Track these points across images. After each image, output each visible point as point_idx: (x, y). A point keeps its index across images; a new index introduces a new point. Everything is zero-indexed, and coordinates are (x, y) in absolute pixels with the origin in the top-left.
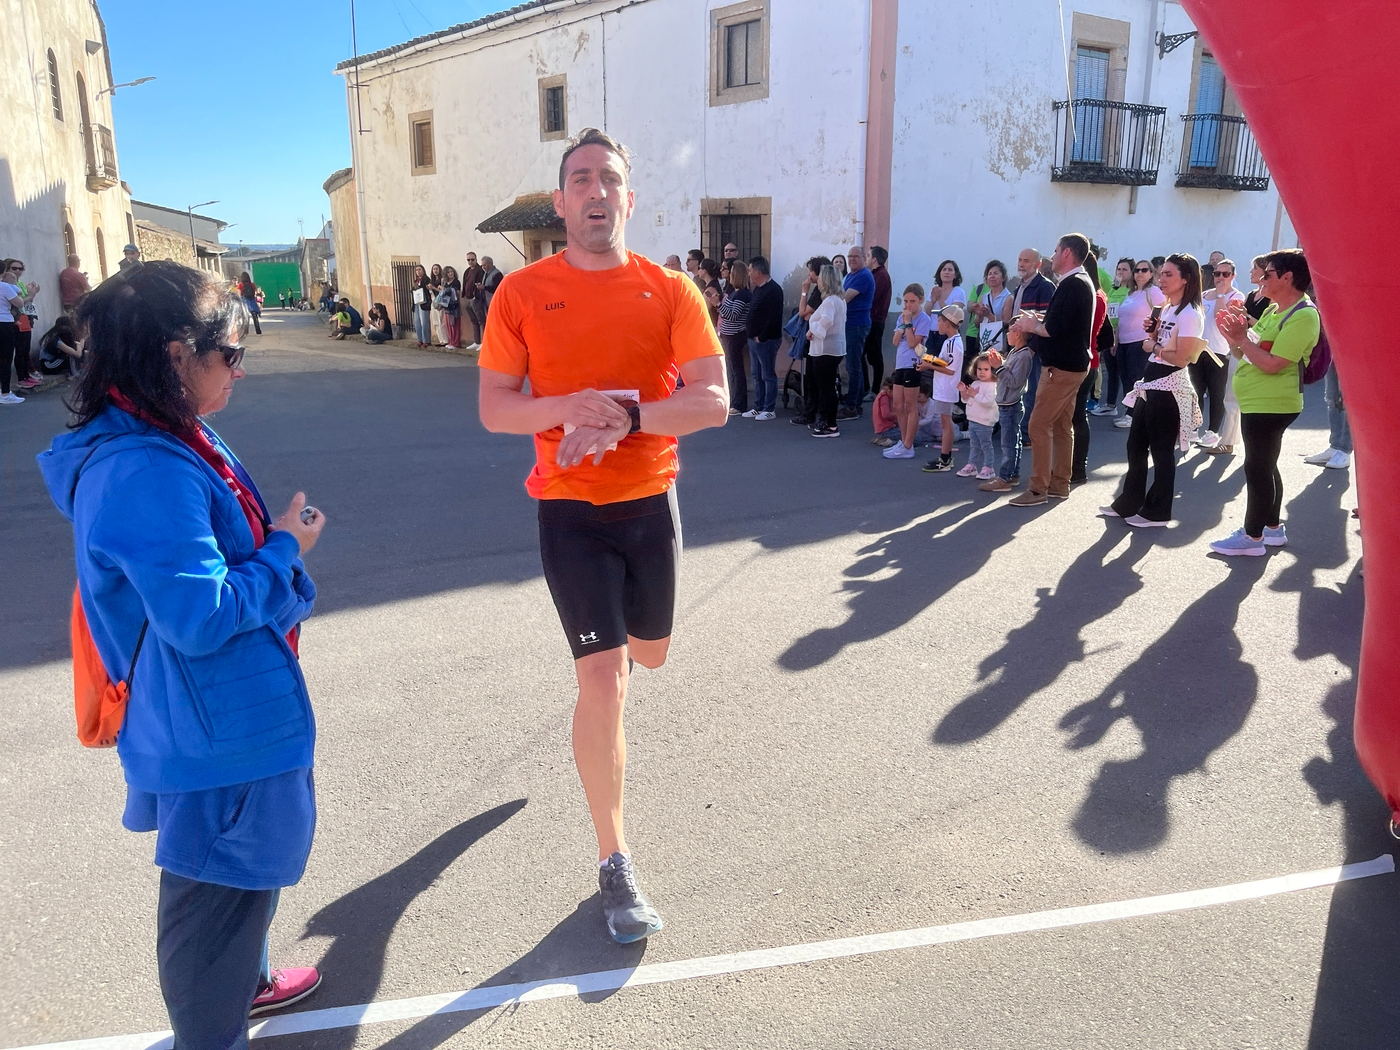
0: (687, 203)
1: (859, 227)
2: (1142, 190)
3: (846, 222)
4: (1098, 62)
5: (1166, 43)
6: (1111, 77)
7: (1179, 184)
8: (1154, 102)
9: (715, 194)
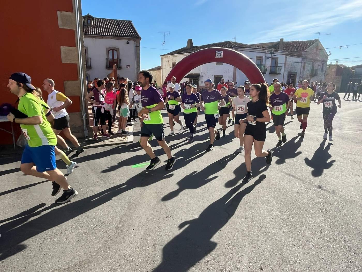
0: (212, 76)
1: (233, 79)
2: (265, 75)
3: (231, 78)
4: (259, 61)
5: (268, 58)
6: (261, 62)
7: (269, 74)
8: (266, 65)
9: (216, 75)
